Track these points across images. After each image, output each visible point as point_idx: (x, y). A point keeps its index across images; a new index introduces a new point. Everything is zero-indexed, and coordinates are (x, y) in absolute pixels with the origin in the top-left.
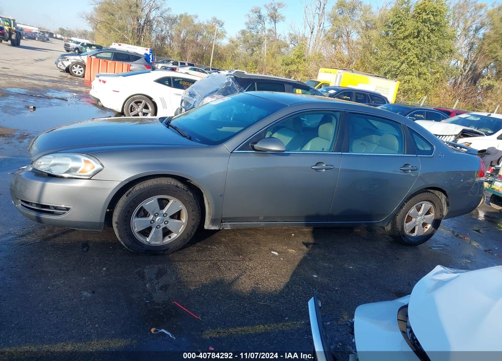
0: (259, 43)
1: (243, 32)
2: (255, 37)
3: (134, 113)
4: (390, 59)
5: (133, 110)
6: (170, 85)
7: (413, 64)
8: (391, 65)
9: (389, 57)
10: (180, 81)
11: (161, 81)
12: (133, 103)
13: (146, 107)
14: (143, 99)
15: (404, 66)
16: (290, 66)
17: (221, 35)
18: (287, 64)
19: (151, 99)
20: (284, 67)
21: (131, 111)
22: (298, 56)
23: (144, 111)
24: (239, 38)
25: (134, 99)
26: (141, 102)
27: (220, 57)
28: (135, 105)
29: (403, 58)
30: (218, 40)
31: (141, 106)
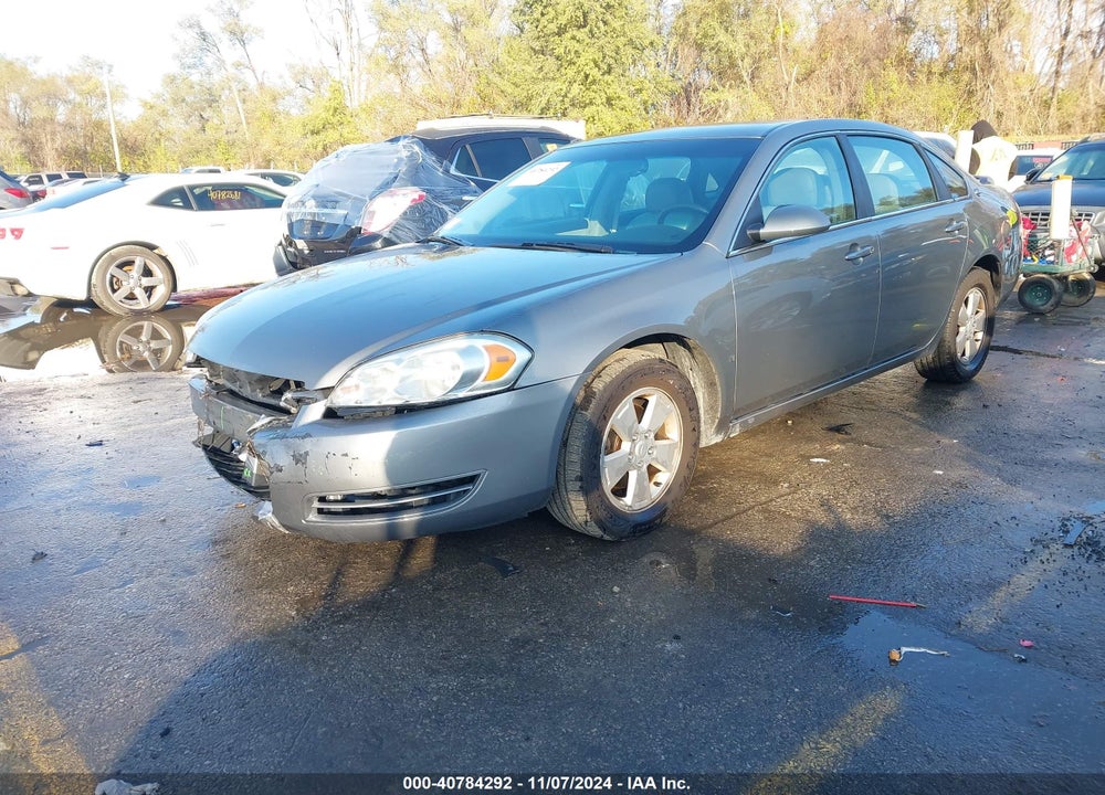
0: (213, 101)
1: (171, 80)
2: (197, 87)
3: (123, 292)
4: (544, 79)
5: (116, 287)
6: (187, 206)
7: (594, 82)
8: (549, 91)
9: (540, 76)
10: (207, 192)
11: (163, 201)
12: (113, 270)
13: (147, 273)
14: (136, 253)
15: (576, 89)
16: (322, 136)
17: (119, 94)
18: (315, 133)
19: (152, 247)
20: (310, 140)
21: (114, 291)
22: (336, 110)
23: (146, 281)
24: (158, 96)
25: (113, 258)
26: (131, 263)
27: (132, 149)
28: (119, 273)
29: (571, 72)
30: (117, 108)
31: (136, 271)
